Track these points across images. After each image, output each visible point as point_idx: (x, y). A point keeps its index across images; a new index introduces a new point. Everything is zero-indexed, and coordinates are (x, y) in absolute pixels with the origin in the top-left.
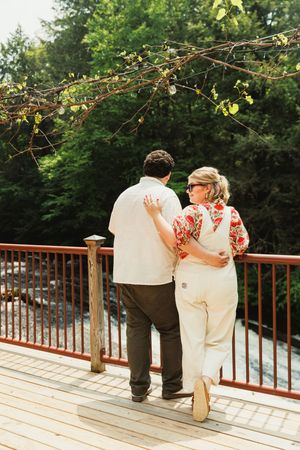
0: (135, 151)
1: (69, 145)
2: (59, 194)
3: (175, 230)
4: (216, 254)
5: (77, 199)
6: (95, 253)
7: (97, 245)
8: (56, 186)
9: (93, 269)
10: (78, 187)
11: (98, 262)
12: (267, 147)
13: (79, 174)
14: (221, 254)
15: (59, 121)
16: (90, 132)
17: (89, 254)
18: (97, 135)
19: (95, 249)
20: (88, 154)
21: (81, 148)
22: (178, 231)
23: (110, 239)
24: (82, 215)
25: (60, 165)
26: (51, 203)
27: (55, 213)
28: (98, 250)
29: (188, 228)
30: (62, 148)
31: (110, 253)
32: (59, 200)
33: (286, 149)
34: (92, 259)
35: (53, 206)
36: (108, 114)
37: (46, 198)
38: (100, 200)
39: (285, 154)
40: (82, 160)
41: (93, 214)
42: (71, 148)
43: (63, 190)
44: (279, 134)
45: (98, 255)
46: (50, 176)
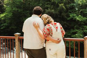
0: (23, 13)
1: (7, 11)
2: (5, 23)
3: (44, 34)
4: (56, 39)
5: (9, 24)
6: (17, 38)
7: (18, 36)
8: (4, 21)
9: (17, 43)
10: (9, 21)
11: (19, 41)
12: (53, 12)
13: (10, 18)
14: (58, 39)
15: (5, 6)
16: (12, 8)
17: (16, 39)
18: (14, 9)
19: (17, 37)
20: (12, 13)
21: (10, 12)
22: (45, 34)
23: (22, 34)
24: (10, 28)
25: (5, 16)
26: (3, 25)
27: (4, 27)
28: (18, 37)
29: (48, 33)
30: (6, 12)
31: (22, 39)
32: (5, 24)
33: (56, 13)
34: (17, 40)
35: (4, 26)
36: (16, 4)
37: (2, 24)
38: (15, 24)
39: (56, 14)
40: (10, 15)
41: (13, 27)
42: (8, 12)
43: (6, 22)
44: (55, 10)
45: (19, 39)
46: (3, 19)
